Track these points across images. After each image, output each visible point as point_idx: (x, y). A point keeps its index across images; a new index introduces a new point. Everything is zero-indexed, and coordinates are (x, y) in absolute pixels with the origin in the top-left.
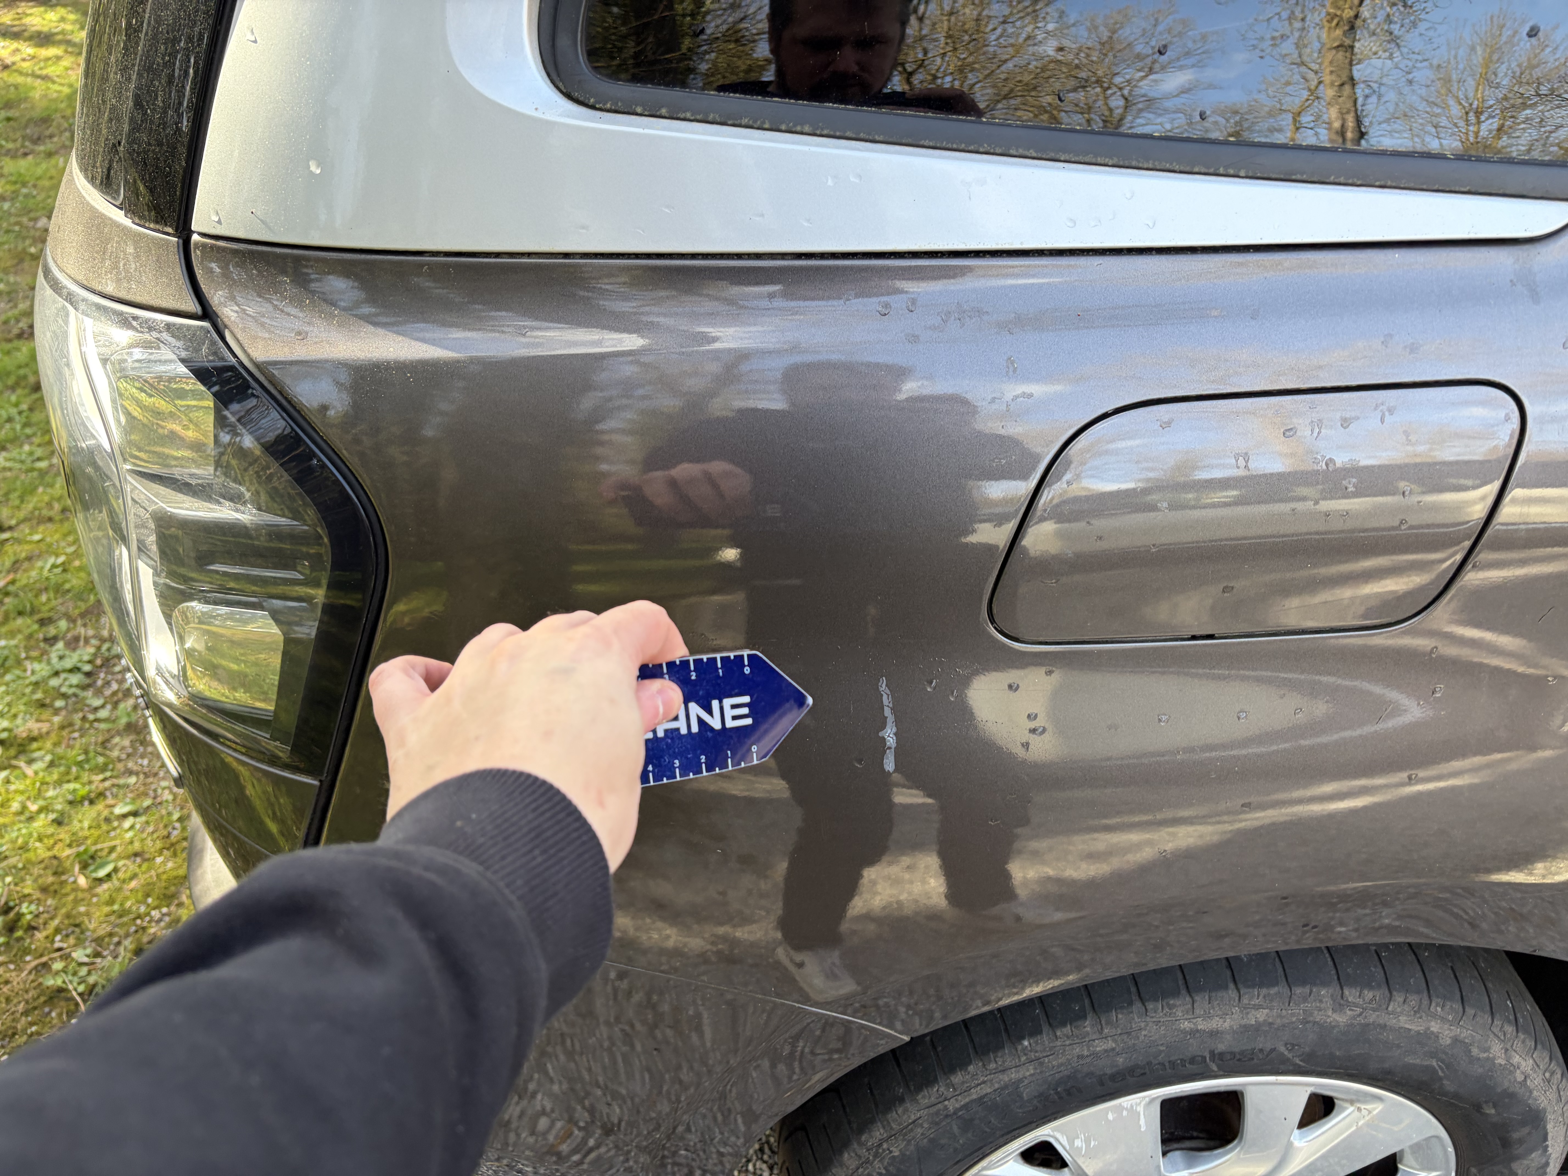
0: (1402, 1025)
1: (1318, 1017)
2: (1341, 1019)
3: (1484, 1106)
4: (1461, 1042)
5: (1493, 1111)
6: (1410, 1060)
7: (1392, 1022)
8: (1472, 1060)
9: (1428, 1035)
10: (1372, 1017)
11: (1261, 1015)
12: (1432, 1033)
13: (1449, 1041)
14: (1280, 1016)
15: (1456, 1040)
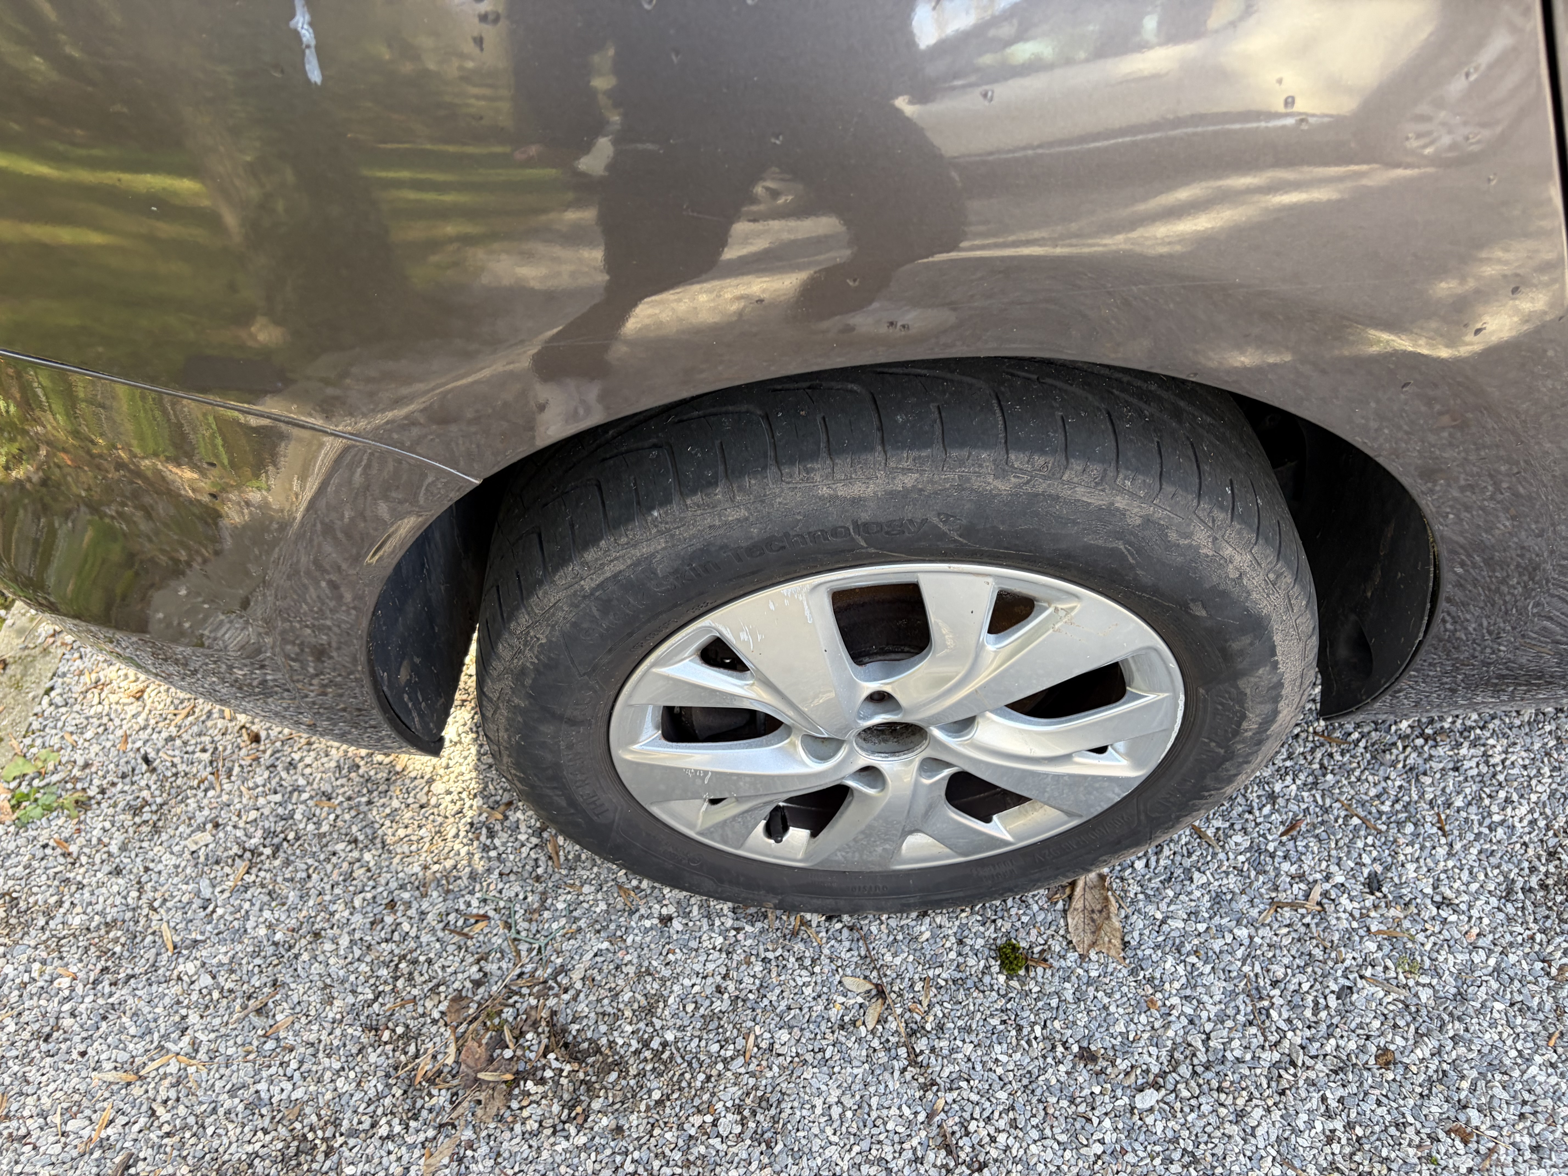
0: (1078, 497)
1: (976, 483)
2: (1003, 486)
3: (1191, 605)
4: (1154, 523)
5: (1204, 613)
6: (1089, 540)
7: (1066, 493)
8: (1169, 546)
9: (1111, 511)
10: (1041, 486)
11: (909, 480)
12: (1118, 509)
13: (1138, 521)
14: (931, 481)
15: (1148, 521)
